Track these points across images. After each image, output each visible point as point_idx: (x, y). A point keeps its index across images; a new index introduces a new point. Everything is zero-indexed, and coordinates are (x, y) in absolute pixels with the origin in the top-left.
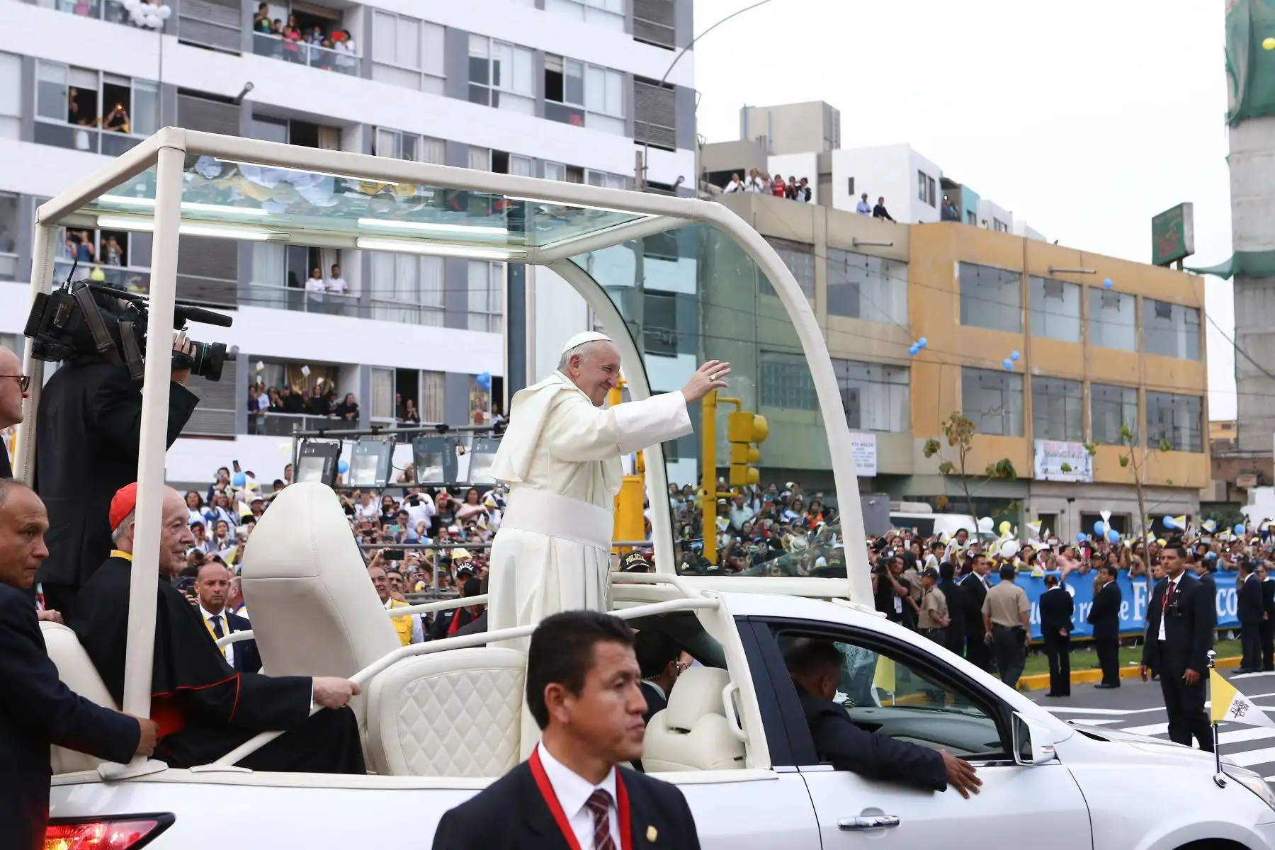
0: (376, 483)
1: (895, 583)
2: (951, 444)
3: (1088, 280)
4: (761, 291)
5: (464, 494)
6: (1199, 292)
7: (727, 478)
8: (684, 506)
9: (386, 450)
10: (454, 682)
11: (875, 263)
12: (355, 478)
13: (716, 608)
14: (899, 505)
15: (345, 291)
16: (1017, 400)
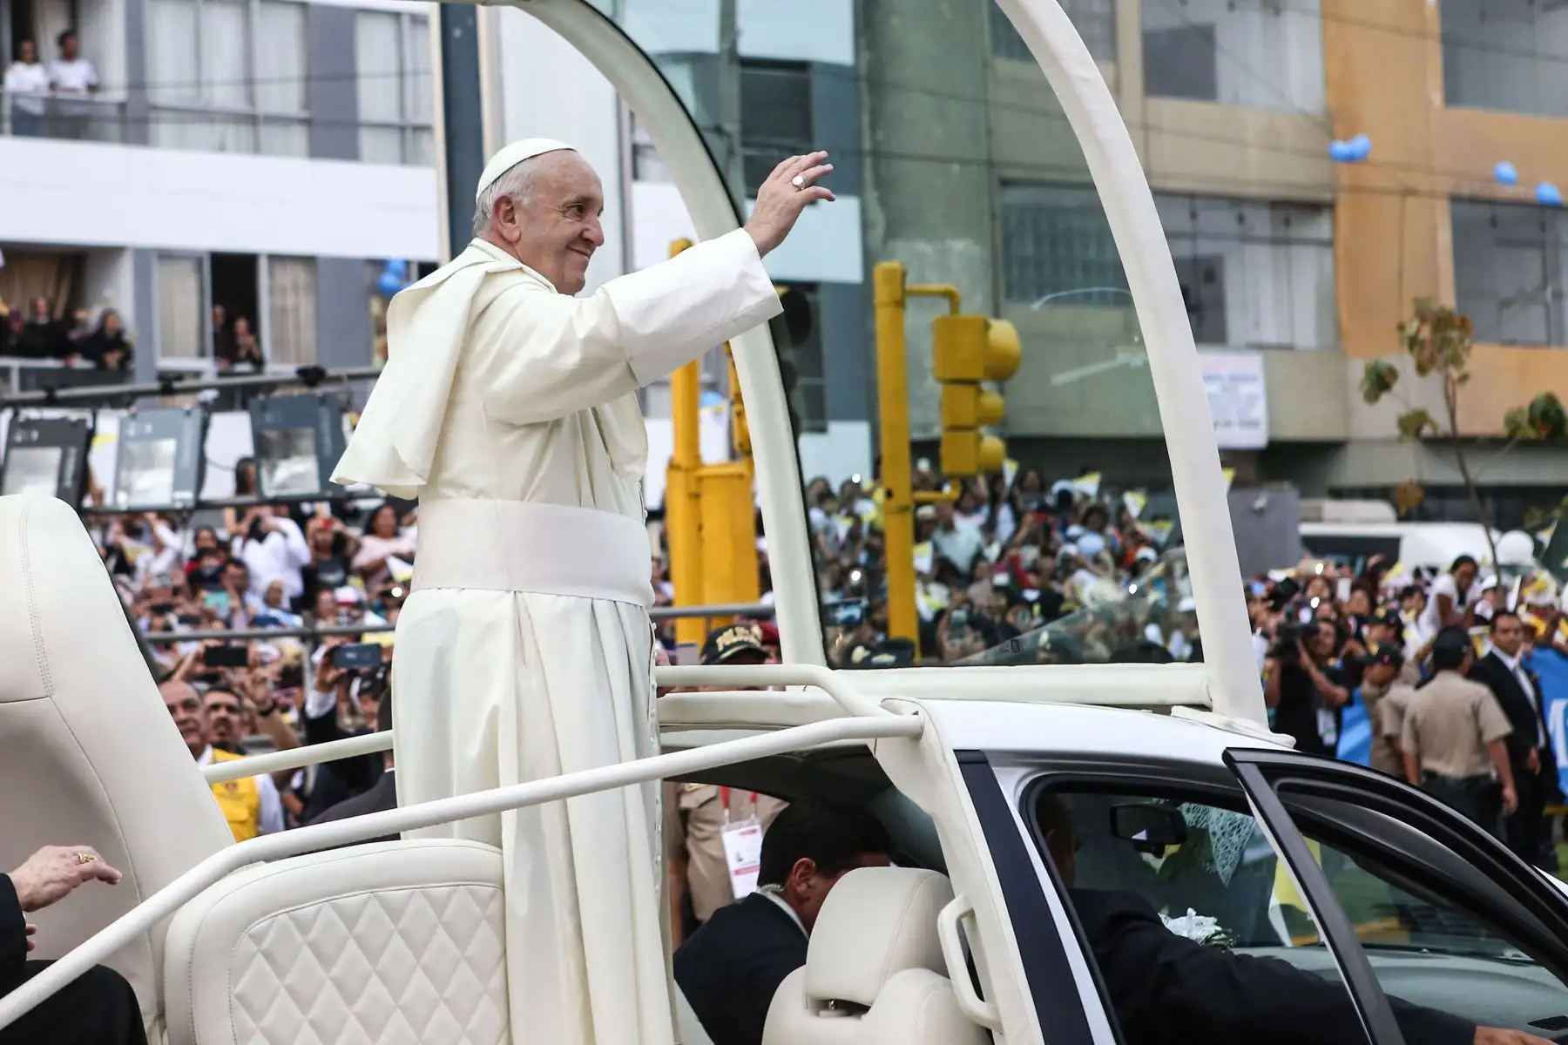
0: (174, 500)
1: (1319, 677)
2: (1422, 369)
4: (996, 50)
5: (364, 519)
7: (935, 462)
8: (842, 526)
9: (191, 427)
10: (350, 918)
12: (128, 490)
13: (915, 737)
14: (1319, 509)
15: (92, 88)
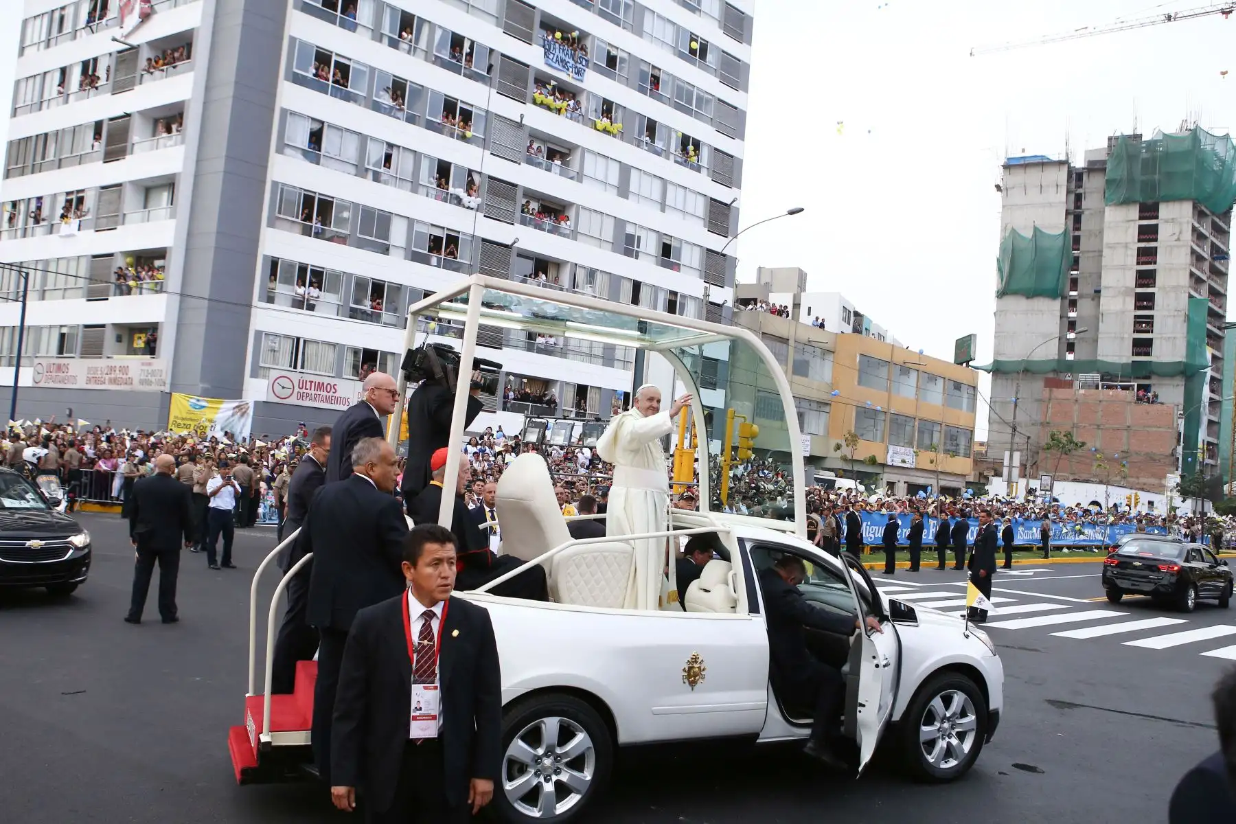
0: (563, 443)
2: (847, 446)
3: (921, 368)
6: (976, 378)
7: (736, 452)
9: (570, 425)
10: (595, 558)
11: (818, 351)
12: (553, 440)
13: (728, 533)
14: (819, 472)
15: (555, 344)
16: (882, 426)
